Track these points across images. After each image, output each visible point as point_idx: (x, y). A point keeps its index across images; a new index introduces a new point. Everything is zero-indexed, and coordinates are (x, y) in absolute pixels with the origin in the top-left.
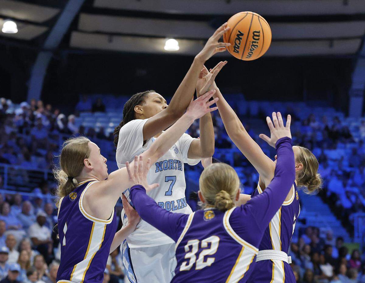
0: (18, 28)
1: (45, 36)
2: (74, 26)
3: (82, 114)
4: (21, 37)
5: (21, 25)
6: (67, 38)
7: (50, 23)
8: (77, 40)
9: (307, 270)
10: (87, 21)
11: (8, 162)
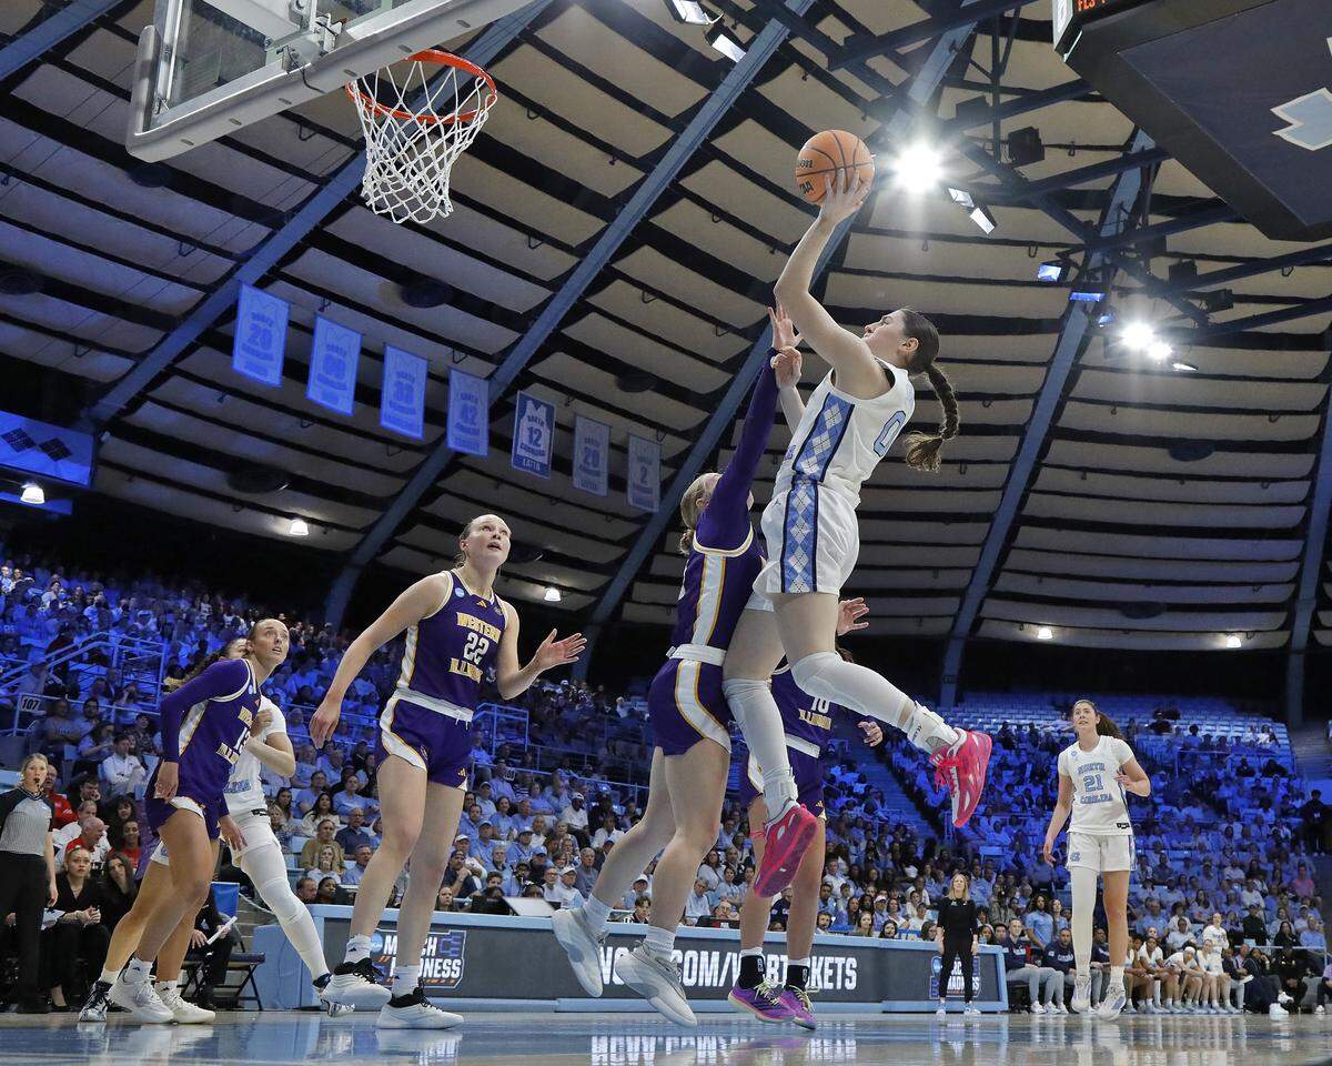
0: (562, 596)
1: (594, 606)
2: (627, 595)
3: (633, 698)
4: (567, 607)
5: (565, 593)
6: (618, 609)
7: (600, 592)
8: (630, 612)
9: (885, 869)
10: (643, 591)
11: (542, 744)
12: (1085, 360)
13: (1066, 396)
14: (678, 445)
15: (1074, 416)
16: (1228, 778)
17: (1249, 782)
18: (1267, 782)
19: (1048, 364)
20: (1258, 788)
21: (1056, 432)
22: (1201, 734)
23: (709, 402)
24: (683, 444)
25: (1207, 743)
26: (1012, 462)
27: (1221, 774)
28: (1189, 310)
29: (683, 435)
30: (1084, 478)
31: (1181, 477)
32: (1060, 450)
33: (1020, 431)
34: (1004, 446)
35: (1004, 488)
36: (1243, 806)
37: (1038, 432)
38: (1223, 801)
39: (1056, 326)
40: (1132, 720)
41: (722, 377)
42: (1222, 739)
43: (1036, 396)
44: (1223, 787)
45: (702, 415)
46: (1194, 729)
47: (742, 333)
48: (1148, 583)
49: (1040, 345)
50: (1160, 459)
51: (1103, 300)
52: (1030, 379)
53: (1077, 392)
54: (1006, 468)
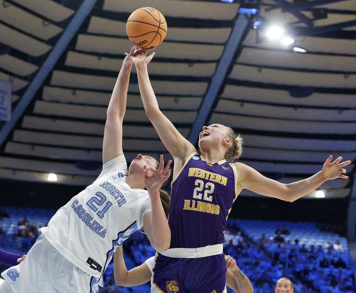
12: (245, 43)
13: (234, 61)
14: (20, 84)
15: (238, 72)
16: (315, 269)
17: (327, 271)
18: (336, 271)
19: (225, 44)
20: (331, 275)
21: (228, 81)
22: (301, 243)
23: (39, 61)
24: (24, 83)
25: (303, 250)
26: (204, 97)
27: (311, 267)
28: (303, 18)
29: (25, 78)
30: (242, 106)
31: (295, 107)
32: (230, 90)
33: (208, 80)
34: (200, 88)
35: (199, 110)
36: (322, 285)
37: (218, 81)
38: (311, 282)
39: (230, 24)
40: (264, 235)
41: (45, 48)
42: (312, 247)
43: (218, 62)
44: (311, 274)
45: (34, 68)
46: (297, 241)
47: (58, 24)
48: (275, 162)
49: (221, 34)
50: (284, 97)
51: (257, 13)
52: (215, 52)
53: (240, 59)
54: (200, 100)
